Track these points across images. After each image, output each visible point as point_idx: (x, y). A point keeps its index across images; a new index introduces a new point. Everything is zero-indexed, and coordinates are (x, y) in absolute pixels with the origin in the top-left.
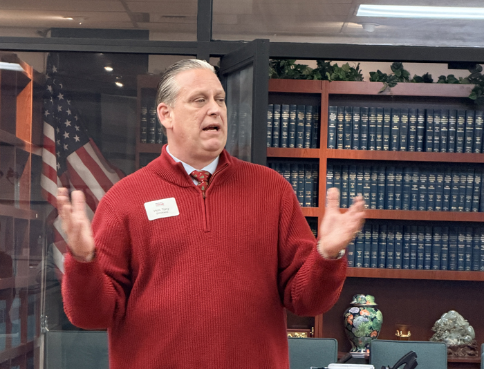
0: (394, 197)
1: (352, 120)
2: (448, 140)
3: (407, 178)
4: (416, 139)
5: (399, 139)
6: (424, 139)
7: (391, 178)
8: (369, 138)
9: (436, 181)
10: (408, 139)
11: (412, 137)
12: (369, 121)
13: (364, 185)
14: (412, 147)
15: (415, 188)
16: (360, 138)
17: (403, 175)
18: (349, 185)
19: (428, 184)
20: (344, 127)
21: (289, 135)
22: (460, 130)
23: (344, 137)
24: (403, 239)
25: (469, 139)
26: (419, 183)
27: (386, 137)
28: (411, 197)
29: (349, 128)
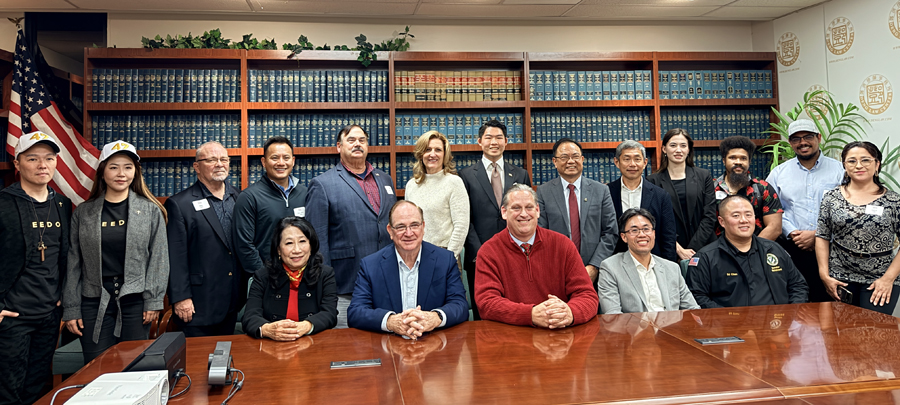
0: (305, 137)
1: (269, 80)
2: (344, 93)
3: (314, 123)
4: (320, 93)
5: (307, 93)
6: (326, 93)
7: (302, 123)
8: (283, 93)
9: (337, 124)
10: (314, 93)
11: (317, 92)
12: (282, 81)
13: (280, 129)
14: (317, 100)
15: (321, 130)
16: (276, 93)
17: (311, 121)
18: (268, 130)
19: (330, 126)
20: (262, 85)
21: (218, 93)
22: (353, 86)
23: (263, 93)
24: (313, 169)
25: (360, 92)
26: (324, 126)
27: (297, 92)
28: (318, 137)
29: (266, 86)
